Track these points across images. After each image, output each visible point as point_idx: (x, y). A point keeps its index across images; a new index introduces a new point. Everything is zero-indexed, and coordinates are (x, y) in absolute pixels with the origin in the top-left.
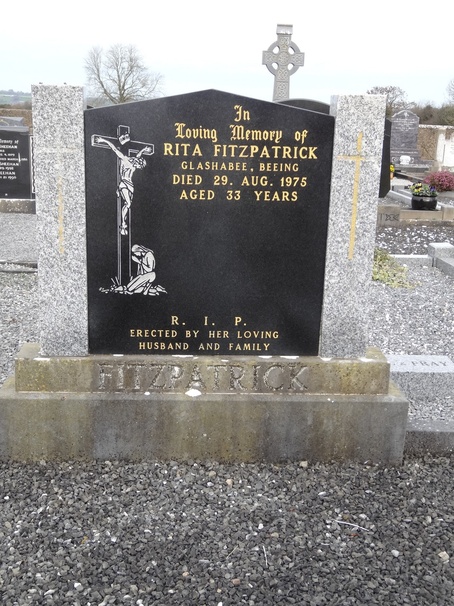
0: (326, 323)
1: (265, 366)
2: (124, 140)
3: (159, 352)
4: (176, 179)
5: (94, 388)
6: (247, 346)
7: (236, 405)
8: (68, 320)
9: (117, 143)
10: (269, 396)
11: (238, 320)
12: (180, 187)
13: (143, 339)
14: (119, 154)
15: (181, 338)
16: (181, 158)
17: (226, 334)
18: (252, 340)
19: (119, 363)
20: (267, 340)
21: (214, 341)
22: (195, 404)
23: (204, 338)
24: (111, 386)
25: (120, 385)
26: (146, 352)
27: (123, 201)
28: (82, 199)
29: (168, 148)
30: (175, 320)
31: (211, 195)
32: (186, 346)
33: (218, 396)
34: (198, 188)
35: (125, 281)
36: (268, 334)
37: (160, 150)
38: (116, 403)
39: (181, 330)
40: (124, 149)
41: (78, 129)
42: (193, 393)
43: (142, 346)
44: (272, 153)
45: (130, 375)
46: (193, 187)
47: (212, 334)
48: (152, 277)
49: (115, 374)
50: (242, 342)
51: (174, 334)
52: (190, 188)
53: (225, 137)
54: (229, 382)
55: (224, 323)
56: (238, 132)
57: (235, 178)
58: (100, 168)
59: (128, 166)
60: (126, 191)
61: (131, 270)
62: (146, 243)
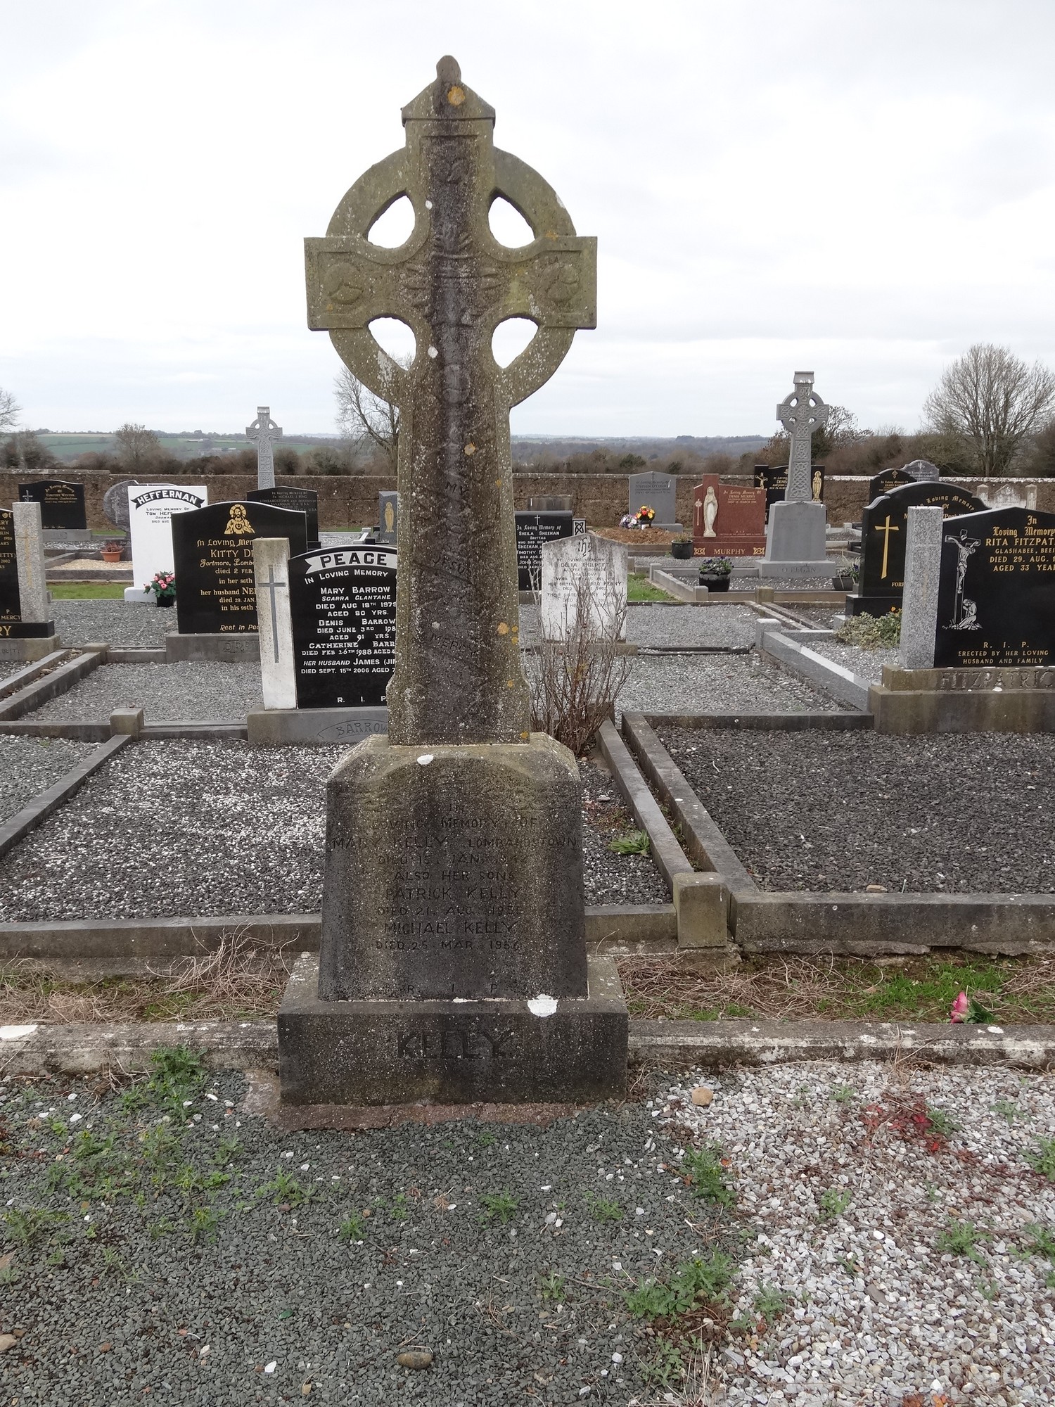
1: (1041, 672)
2: (963, 538)
3: (976, 665)
4: (992, 560)
5: (938, 688)
6: (1029, 661)
7: (1025, 695)
8: (924, 647)
9: (959, 540)
10: (1044, 691)
11: (1024, 644)
12: (994, 564)
13: (966, 658)
14: (960, 546)
15: (989, 656)
16: (996, 547)
17: (1016, 653)
18: (1032, 657)
19: (954, 672)
20: (1040, 657)
21: (1008, 657)
22: (1000, 695)
23: (1003, 656)
24: (948, 686)
25: (954, 686)
26: (967, 665)
27: (960, 573)
28: (938, 574)
29: (988, 542)
30: (986, 645)
31: (1012, 568)
32: (992, 661)
33: (1014, 691)
34: (1004, 564)
35: (958, 622)
36: (1042, 652)
37: (983, 542)
38: (953, 696)
39: (989, 651)
40: (963, 543)
41: (939, 533)
42: (998, 689)
43: (965, 661)
44: (1048, 542)
45: (960, 679)
46: (1002, 564)
47: (1007, 653)
48: (974, 619)
49: (951, 679)
50: (1026, 657)
51: (985, 653)
52: (999, 564)
53: (1021, 534)
54: (1020, 682)
55: (1016, 646)
56: (1029, 531)
57: (1026, 557)
58: (949, 554)
59: (965, 553)
60: (963, 567)
61: (962, 615)
62: (972, 598)
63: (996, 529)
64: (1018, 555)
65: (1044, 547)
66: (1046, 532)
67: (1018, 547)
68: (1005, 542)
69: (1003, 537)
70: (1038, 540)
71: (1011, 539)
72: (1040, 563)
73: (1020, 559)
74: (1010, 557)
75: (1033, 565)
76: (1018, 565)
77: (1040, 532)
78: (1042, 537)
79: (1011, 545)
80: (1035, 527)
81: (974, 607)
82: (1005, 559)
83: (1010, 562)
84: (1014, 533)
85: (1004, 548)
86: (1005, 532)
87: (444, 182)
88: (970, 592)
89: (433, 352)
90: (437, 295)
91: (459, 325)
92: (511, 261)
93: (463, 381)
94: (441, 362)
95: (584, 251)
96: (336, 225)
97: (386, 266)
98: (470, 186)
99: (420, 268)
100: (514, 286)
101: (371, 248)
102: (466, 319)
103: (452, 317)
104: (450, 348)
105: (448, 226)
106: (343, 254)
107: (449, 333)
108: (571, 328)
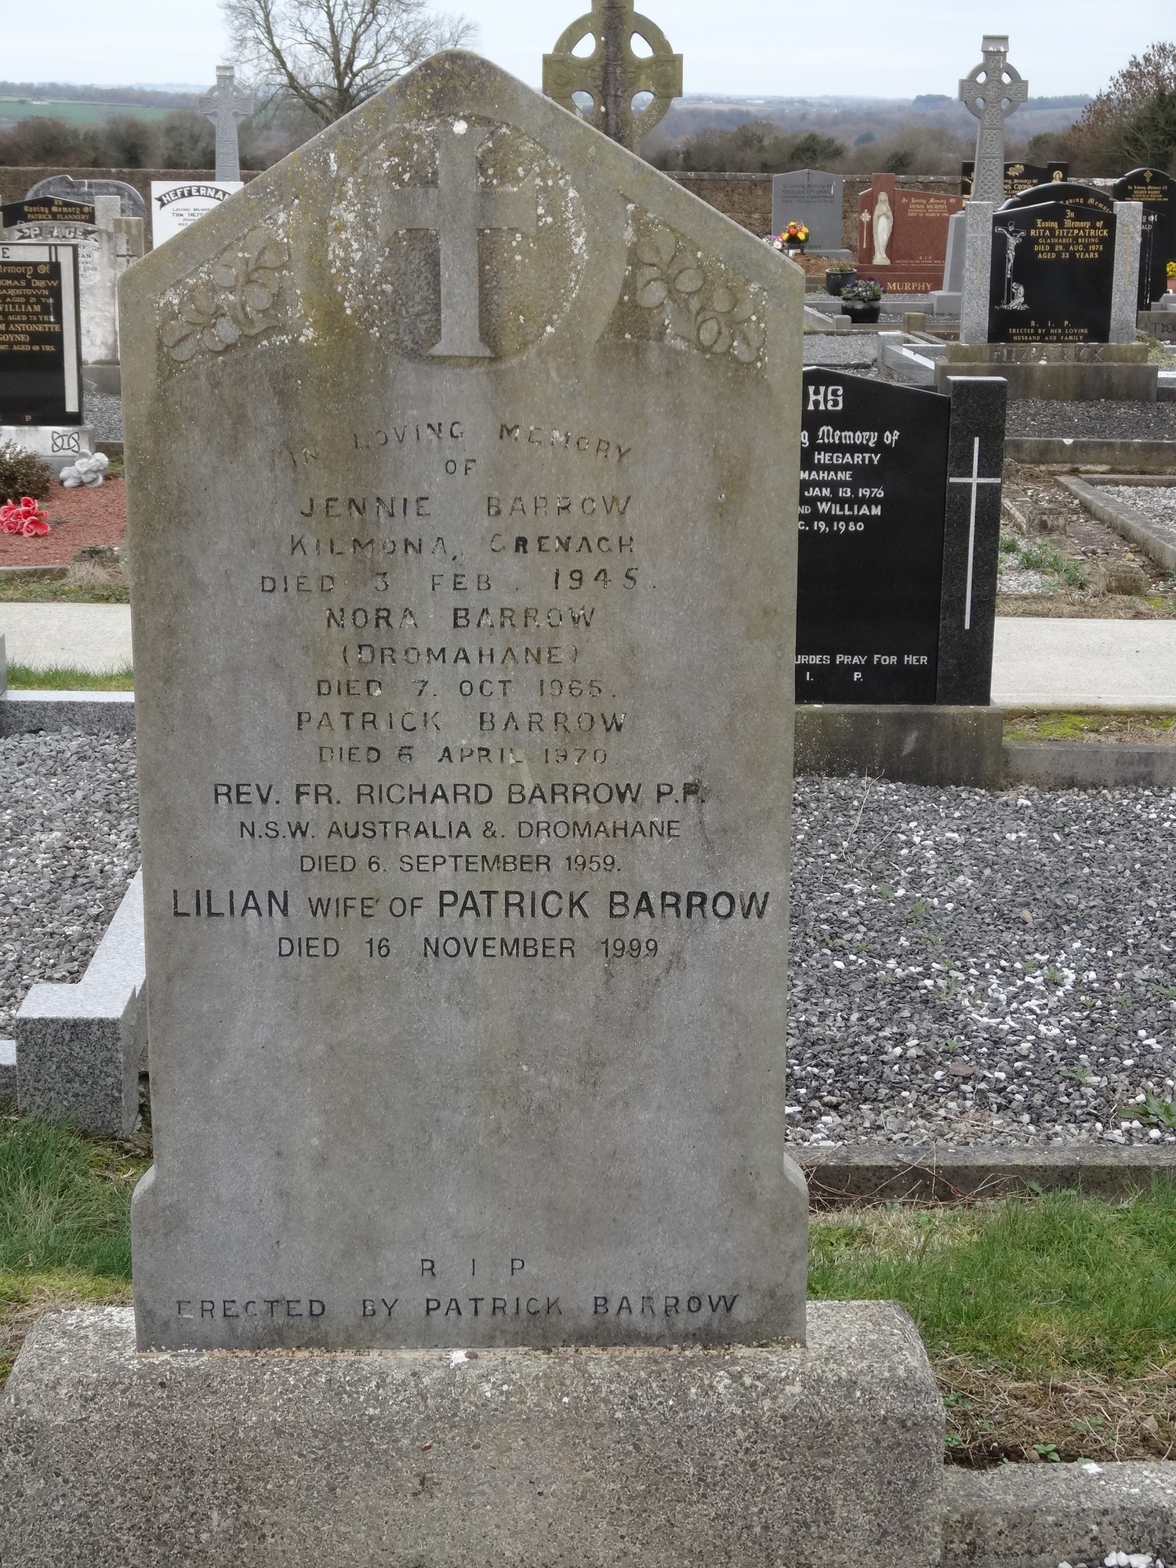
0: (1113, 323)
1: (1081, 348)
2: (1011, 229)
3: (1024, 341)
4: (1036, 248)
5: (991, 360)
6: (1071, 338)
7: (1066, 368)
8: (978, 324)
9: (1008, 230)
10: (1083, 364)
11: (1066, 323)
12: (1038, 252)
13: (1016, 334)
14: (1008, 236)
15: (1036, 333)
16: (1040, 237)
17: (1060, 331)
18: (1074, 334)
19: (1005, 346)
20: (1081, 334)
21: (1053, 334)
22: (1044, 368)
23: (1048, 333)
24: (1000, 359)
25: (1005, 359)
26: (1018, 341)
27: (1009, 260)
28: (989, 259)
29: (1033, 232)
30: (1033, 323)
31: (1054, 256)
32: (1038, 338)
33: (1057, 364)
34: (1047, 252)
35: (1008, 302)
36: (1082, 331)
37: (1028, 233)
39: (1036, 329)
40: (1011, 234)
41: (990, 224)
42: (1043, 363)
43: (1015, 338)
44: (1085, 233)
45: (1010, 353)
46: (1045, 252)
47: (1052, 331)
48: (1022, 300)
49: (1002, 353)
50: (1068, 335)
51: (1032, 331)
52: (1043, 253)
53: (1061, 226)
54: (1062, 357)
55: (1059, 325)
56: (1068, 223)
57: (1066, 246)
58: (999, 243)
59: (1012, 242)
60: (1011, 255)
61: (1012, 296)
62: (1020, 282)
63: (1039, 221)
64: (1059, 244)
65: (1081, 237)
66: (1082, 224)
67: (1059, 237)
68: (1047, 233)
69: (1045, 229)
70: (1076, 231)
71: (1052, 230)
72: (1078, 251)
73: (1061, 248)
74: (1052, 246)
75: (1073, 254)
76: (1059, 254)
77: (1077, 224)
78: (1079, 229)
79: (1053, 235)
80: (1073, 220)
81: (1022, 290)
82: (1048, 248)
83: (1052, 250)
84: (1055, 225)
85: (1046, 238)
86: (1047, 224)
87: (610, 28)
88: (1017, 277)
89: (603, 109)
90: (606, 82)
91: (616, 96)
92: (642, 65)
93: (617, 123)
94: (607, 114)
95: (676, 61)
96: (559, 47)
97: (581, 67)
98: (623, 30)
99: (598, 68)
100: (643, 77)
101: (574, 58)
102: (619, 93)
103: (612, 92)
104: (611, 107)
105: (611, 49)
106: (562, 62)
107: (610, 100)
108: (670, 97)
